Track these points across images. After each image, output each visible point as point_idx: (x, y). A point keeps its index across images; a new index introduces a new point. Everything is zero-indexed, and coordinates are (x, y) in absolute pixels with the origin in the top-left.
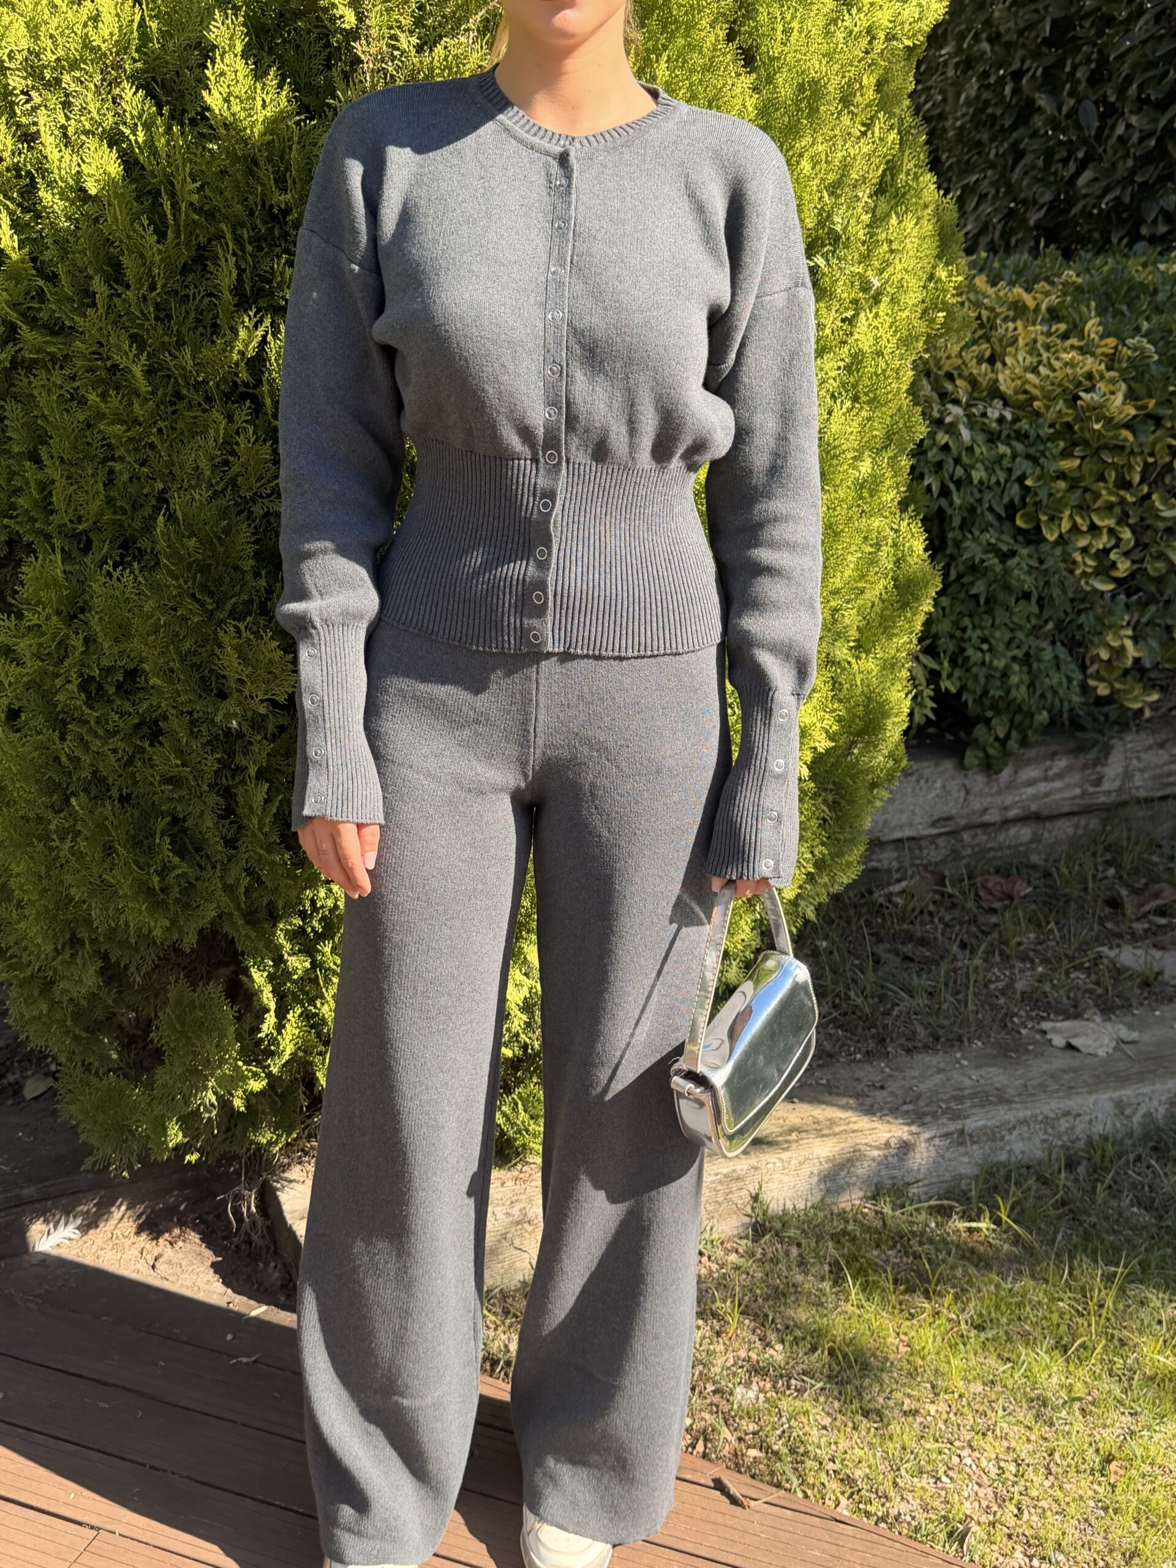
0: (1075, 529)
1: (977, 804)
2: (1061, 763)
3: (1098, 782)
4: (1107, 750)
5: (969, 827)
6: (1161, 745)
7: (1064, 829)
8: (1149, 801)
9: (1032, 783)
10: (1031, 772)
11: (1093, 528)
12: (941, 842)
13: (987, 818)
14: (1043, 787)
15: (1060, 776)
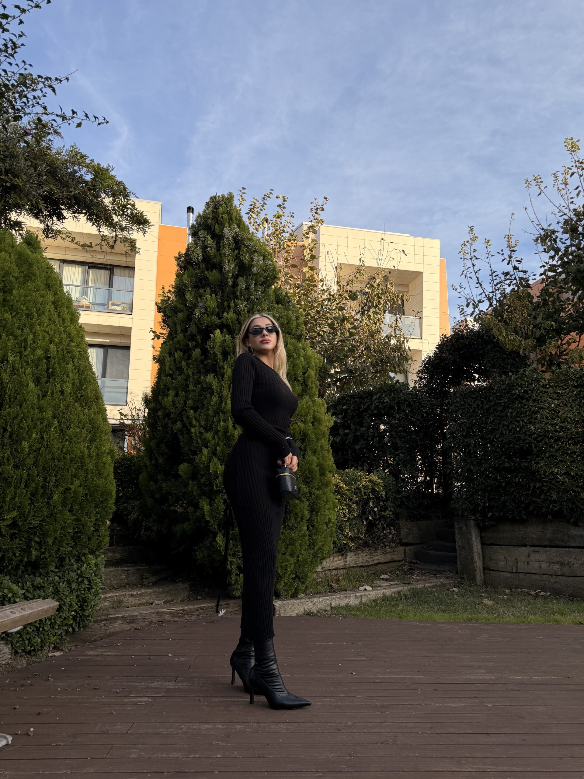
0: (340, 509)
1: (328, 565)
2: (340, 557)
3: (346, 562)
4: (347, 555)
5: (328, 570)
6: (355, 555)
7: (342, 572)
8: (354, 567)
9: (336, 561)
10: (336, 559)
11: (343, 509)
12: (323, 573)
13: (330, 568)
14: (338, 562)
15: (340, 560)
